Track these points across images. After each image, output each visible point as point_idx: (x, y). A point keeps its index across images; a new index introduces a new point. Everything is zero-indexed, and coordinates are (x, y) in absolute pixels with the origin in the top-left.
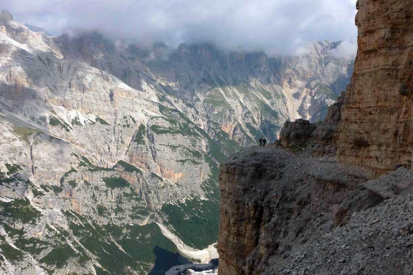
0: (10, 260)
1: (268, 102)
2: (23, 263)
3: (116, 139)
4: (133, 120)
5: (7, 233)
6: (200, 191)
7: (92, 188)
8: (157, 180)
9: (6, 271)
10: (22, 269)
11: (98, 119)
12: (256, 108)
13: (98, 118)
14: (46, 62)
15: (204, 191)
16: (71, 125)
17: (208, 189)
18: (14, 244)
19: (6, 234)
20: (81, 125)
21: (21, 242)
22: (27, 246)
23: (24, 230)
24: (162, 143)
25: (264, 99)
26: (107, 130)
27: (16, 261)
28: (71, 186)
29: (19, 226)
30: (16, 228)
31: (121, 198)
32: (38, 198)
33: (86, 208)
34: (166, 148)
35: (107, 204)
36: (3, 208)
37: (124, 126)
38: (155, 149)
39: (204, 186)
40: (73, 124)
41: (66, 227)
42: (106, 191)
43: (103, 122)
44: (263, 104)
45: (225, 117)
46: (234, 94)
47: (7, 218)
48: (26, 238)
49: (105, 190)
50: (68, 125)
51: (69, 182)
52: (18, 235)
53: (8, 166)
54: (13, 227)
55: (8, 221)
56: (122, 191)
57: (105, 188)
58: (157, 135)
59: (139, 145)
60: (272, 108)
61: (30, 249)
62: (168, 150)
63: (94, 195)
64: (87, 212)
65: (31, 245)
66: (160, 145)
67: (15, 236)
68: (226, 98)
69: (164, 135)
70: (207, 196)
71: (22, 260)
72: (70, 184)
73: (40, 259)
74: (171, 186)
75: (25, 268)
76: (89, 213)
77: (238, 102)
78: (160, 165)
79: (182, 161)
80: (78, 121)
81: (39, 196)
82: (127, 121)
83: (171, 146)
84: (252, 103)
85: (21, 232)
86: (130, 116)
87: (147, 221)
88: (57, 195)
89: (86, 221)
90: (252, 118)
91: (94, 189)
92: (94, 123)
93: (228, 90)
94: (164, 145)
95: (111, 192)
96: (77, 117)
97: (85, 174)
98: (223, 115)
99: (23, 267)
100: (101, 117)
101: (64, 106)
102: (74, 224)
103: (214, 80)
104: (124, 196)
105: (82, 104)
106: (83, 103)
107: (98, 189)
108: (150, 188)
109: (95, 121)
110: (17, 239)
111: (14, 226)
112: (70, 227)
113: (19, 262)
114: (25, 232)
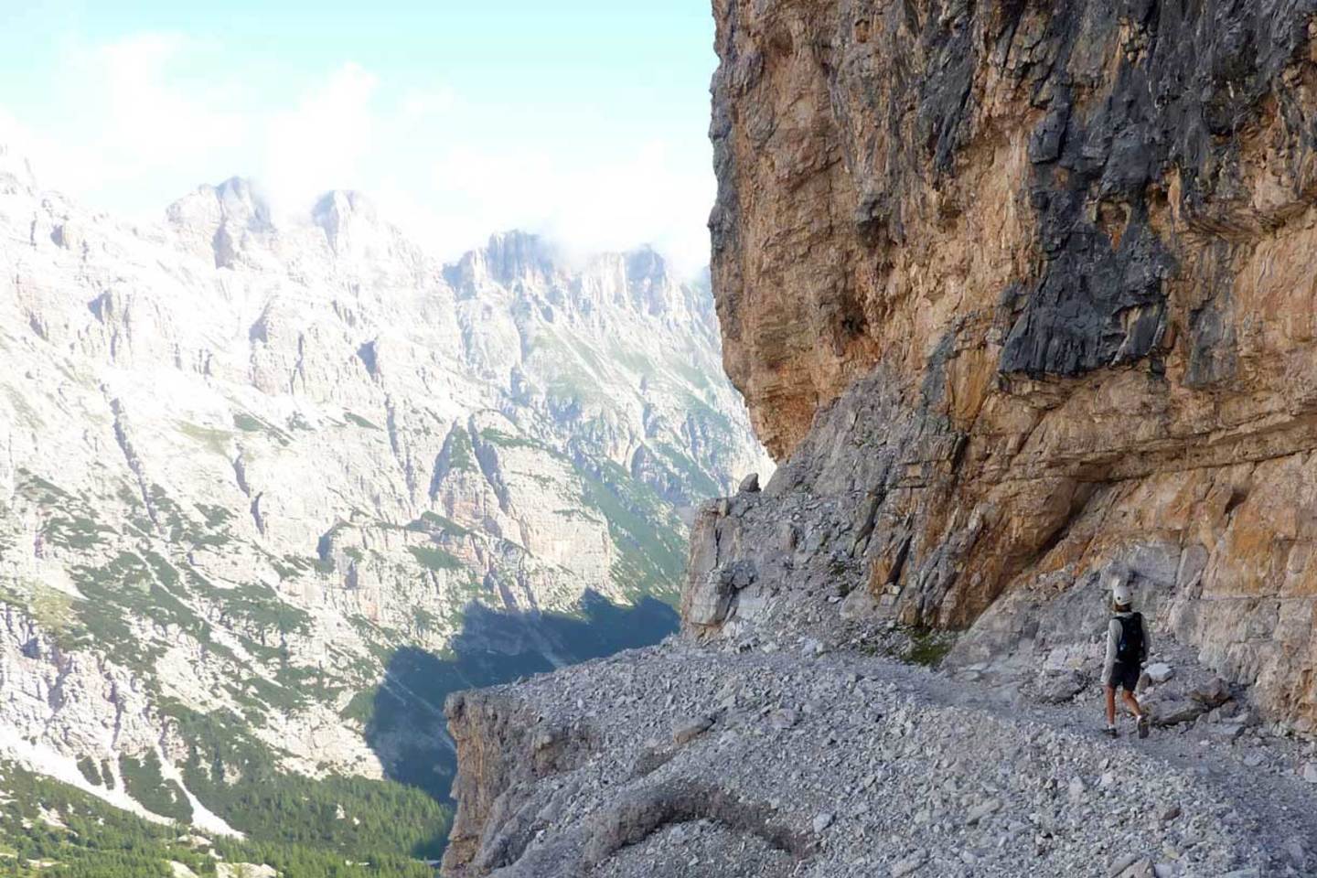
0: (282, 709)
1: (700, 395)
2: (311, 715)
3: (402, 464)
4: (435, 416)
5: (252, 654)
6: (612, 586)
7: (391, 568)
8: (521, 554)
9: (280, 734)
10: (313, 729)
11: (349, 416)
12: (676, 409)
13: (349, 414)
14: (181, 275)
15: (620, 585)
16: (288, 432)
17: (627, 583)
18: (275, 679)
19: (250, 658)
20: (313, 429)
21: (290, 675)
22: (304, 682)
23: (288, 648)
24: (518, 470)
25: (690, 387)
26: (377, 441)
27: (297, 712)
28: (351, 559)
29: (273, 638)
30: (268, 644)
31: (456, 594)
32: (292, 581)
33: (391, 613)
34: (526, 479)
35: (430, 606)
36: (227, 601)
37: (418, 432)
38: (501, 483)
39: (616, 575)
40: (291, 428)
41: (364, 652)
42: (422, 576)
43: (362, 422)
44: (690, 398)
45: (610, 428)
46: (619, 374)
47: (244, 622)
48: (295, 665)
49: (419, 573)
50: (282, 432)
51: (344, 549)
52: (277, 660)
53: (202, 508)
54: (259, 642)
55: (245, 629)
56: (455, 579)
57: (420, 569)
58: (502, 449)
59: (466, 474)
60: (711, 406)
61: (312, 690)
62: (532, 485)
63: (398, 586)
64: (394, 621)
65: (313, 681)
66: (513, 472)
67: (271, 661)
68: (601, 384)
69: (517, 449)
70: (627, 595)
71: (308, 711)
72: (348, 554)
73: (340, 709)
74: (551, 570)
75: (317, 728)
76: (400, 623)
77: (631, 394)
78: (521, 522)
79: (565, 513)
80: (302, 420)
81: (291, 577)
82: (421, 421)
83: (536, 477)
84: (665, 395)
85: (283, 654)
86: (427, 409)
87: (519, 648)
88: (327, 579)
89: (398, 641)
90: (671, 430)
91: (394, 569)
92: (342, 425)
93: (602, 366)
94: (520, 473)
95: (435, 579)
96: (298, 412)
97: (371, 535)
98: (603, 426)
99: (314, 726)
100: (354, 411)
101: (255, 386)
102: (377, 645)
103: (565, 341)
104: (463, 588)
105: (304, 379)
106: (307, 378)
107: (405, 572)
108: (508, 573)
109: (343, 421)
110: (278, 667)
111: (263, 640)
112: (370, 651)
113: (301, 715)
114: (292, 654)
